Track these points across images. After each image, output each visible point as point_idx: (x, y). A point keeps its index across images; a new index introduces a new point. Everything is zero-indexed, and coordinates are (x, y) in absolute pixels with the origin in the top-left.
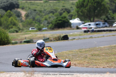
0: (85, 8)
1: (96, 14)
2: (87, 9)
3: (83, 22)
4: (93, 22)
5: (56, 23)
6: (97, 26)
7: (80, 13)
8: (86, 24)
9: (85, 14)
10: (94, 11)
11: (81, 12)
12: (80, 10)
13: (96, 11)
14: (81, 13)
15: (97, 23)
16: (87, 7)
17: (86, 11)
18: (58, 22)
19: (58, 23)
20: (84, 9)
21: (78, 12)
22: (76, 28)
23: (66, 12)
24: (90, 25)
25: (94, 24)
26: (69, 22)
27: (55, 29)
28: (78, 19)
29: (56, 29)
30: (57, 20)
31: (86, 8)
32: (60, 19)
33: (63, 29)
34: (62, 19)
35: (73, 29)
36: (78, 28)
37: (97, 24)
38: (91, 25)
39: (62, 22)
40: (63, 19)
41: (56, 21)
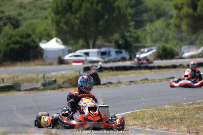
0: (76, 14)
1: (100, 28)
2: (80, 17)
3: (70, 48)
4: (94, 47)
5: (9, 48)
6: (104, 57)
7: (62, 25)
8: (77, 53)
9: (76, 28)
10: (97, 22)
11: (66, 24)
12: (63, 20)
13: (101, 23)
14: (65, 27)
15: (103, 50)
16: (80, 12)
17: (77, 21)
18: (12, 46)
19: (12, 50)
20: (72, 17)
21: (58, 23)
22: (56, 61)
23: (9, 24)
24: (87, 54)
25: (98, 52)
26: (37, 47)
27: (5, 63)
28: (59, 40)
29: (9, 62)
30: (10, 41)
31: (78, 15)
32: (18, 38)
33: (24, 63)
34: (21, 40)
35: (51, 64)
36: (61, 62)
37: (103, 54)
38: (90, 54)
39: (22, 46)
40: (24, 41)
41: (8, 45)
